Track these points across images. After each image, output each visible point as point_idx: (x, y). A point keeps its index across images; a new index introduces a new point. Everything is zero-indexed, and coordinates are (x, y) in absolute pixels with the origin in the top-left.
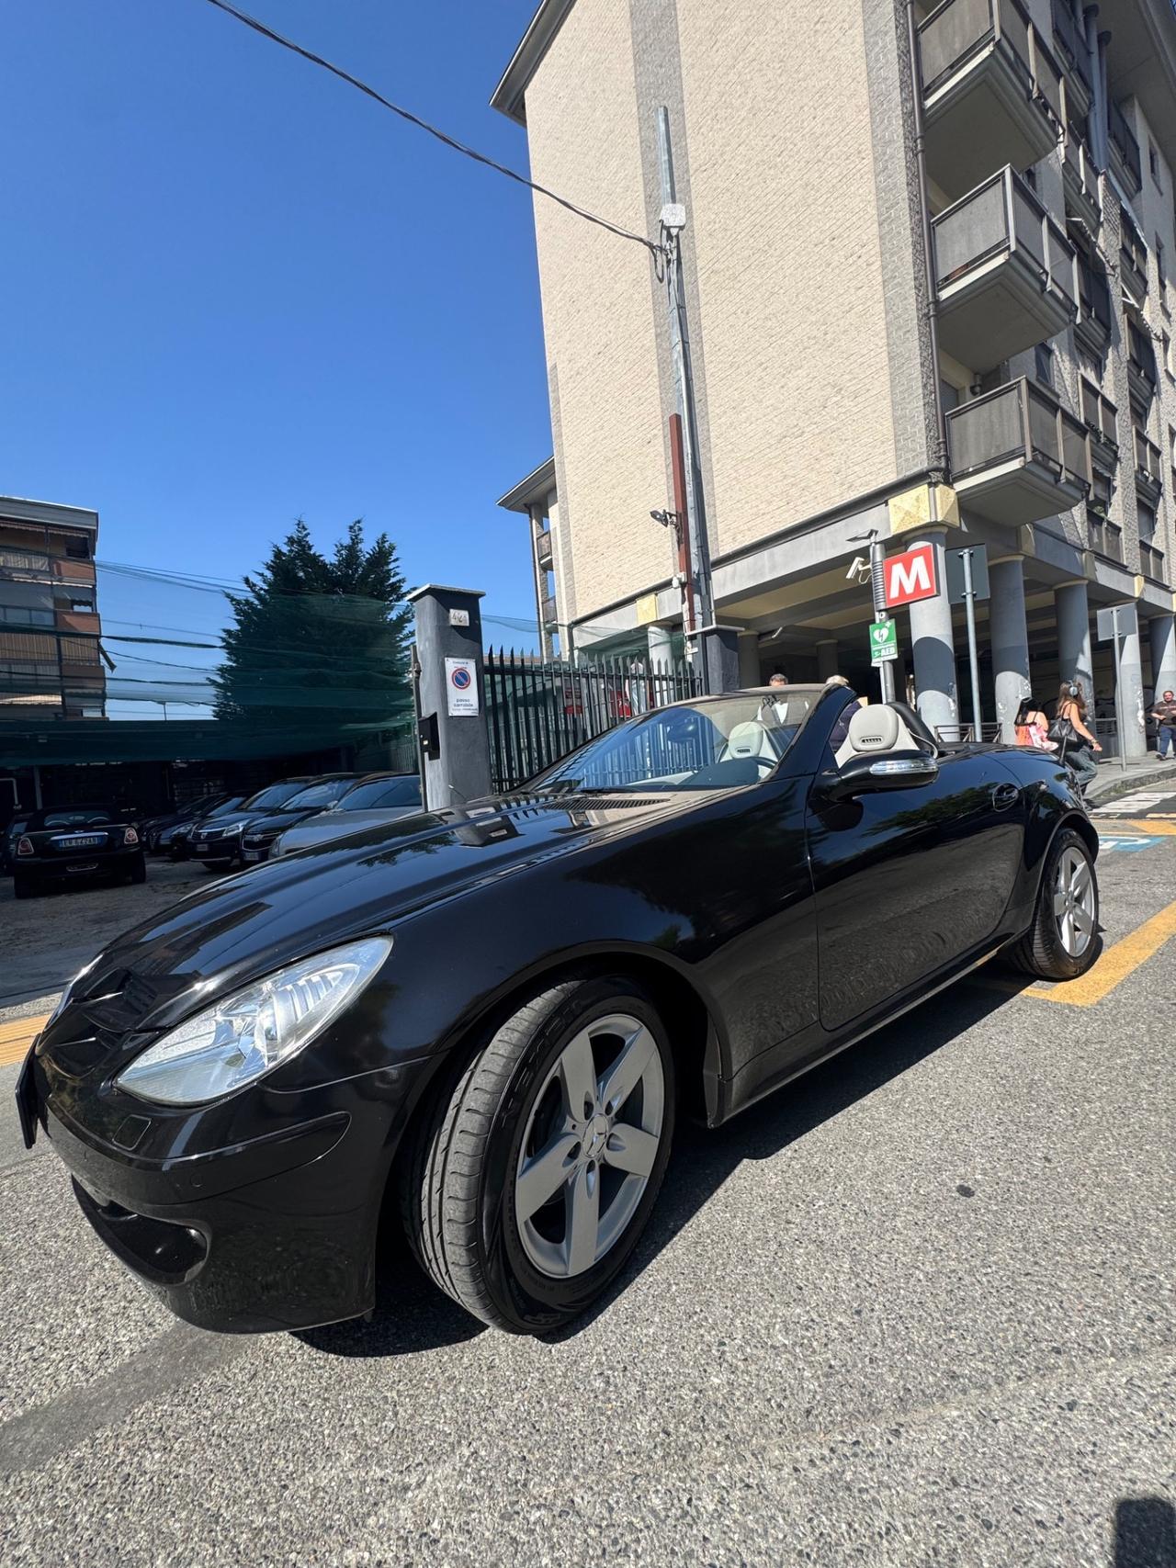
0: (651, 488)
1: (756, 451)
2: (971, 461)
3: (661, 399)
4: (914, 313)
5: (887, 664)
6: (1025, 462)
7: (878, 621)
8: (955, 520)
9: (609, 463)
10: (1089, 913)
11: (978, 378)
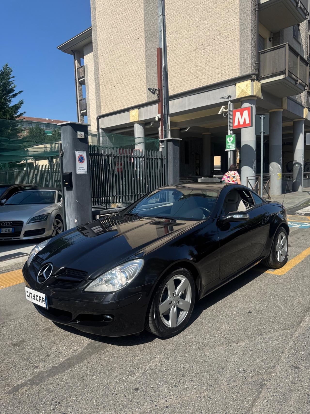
0: (138, 60)
1: (185, 52)
2: (268, 72)
3: (145, 20)
4: (250, 8)
5: (231, 151)
6: (285, 76)
7: (229, 134)
8: (260, 95)
9: (119, 44)
10: (285, 250)
11: (272, 34)
